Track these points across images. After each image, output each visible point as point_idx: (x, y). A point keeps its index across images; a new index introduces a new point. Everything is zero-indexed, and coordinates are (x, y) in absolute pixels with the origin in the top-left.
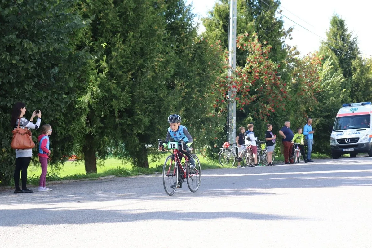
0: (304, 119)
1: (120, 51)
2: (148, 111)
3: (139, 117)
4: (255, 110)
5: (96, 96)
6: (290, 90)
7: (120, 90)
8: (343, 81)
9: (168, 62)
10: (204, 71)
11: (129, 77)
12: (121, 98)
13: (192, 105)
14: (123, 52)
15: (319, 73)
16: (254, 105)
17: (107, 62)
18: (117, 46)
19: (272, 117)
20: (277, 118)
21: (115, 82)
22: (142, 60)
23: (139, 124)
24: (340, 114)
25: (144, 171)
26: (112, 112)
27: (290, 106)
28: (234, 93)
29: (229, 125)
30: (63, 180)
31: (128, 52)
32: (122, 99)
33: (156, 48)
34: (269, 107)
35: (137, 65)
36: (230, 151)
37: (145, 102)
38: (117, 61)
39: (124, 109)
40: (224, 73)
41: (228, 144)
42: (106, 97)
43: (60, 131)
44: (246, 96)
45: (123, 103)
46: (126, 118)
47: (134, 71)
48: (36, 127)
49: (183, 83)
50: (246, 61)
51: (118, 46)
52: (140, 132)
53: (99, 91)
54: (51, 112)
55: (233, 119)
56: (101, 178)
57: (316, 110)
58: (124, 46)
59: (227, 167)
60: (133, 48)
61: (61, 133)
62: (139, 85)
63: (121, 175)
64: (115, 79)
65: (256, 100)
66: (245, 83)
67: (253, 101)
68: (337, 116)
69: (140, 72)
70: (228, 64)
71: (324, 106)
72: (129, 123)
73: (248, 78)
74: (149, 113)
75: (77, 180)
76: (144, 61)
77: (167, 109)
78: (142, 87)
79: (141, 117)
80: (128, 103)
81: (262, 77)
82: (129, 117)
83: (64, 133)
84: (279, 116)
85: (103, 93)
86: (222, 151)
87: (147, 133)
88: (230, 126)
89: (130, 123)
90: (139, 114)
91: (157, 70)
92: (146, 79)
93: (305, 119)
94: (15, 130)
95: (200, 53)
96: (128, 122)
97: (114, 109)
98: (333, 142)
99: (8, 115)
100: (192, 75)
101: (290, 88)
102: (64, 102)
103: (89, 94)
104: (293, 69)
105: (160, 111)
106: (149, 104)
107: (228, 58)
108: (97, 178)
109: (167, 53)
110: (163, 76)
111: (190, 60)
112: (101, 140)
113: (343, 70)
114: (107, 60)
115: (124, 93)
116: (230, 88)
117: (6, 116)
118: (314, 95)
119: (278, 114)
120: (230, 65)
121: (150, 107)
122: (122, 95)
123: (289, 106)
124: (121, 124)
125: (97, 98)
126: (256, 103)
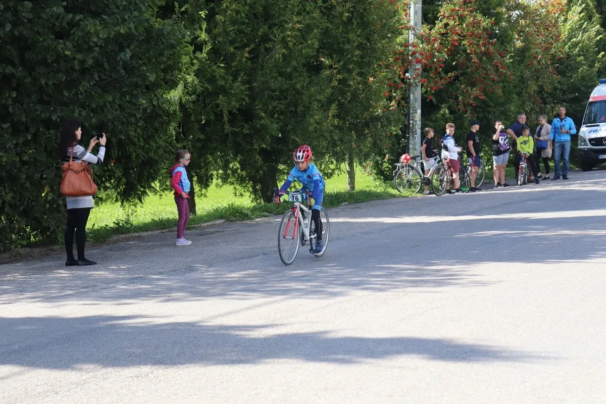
0: (535, 106)
1: (230, 14)
2: (277, 111)
3: (262, 122)
4: (454, 97)
5: (192, 89)
6: (511, 60)
7: (231, 78)
8: (601, 38)
9: (309, 28)
10: (368, 40)
11: (246, 57)
12: (233, 92)
13: (348, 98)
14: (235, 15)
15: (562, 27)
16: (451, 88)
17: (208, 31)
18: (224, 5)
19: (480, 107)
20: (490, 109)
21: (222, 65)
22: (266, 27)
23: (262, 133)
24: (596, 95)
25: (271, 209)
26: (219, 116)
27: (512, 88)
28: (418, 71)
29: (409, 124)
30: (143, 231)
31: (243, 15)
32: (235, 94)
33: (289, 6)
34: (475, 92)
35: (257, 35)
36: (413, 168)
37: (272, 98)
38: (225, 30)
39: (238, 110)
40: (401, 37)
41: (408, 157)
42: (208, 91)
43: (135, 152)
44: (438, 75)
45: (235, 100)
46: (241, 124)
47: (252, 46)
48: (99, 159)
49: (335, 65)
50: (438, 16)
51: (227, 5)
52: (264, 146)
53: (196, 82)
54: (120, 127)
55: (416, 113)
56: (202, 225)
57: (555, 89)
58: (236, 6)
59: (407, 195)
60: (251, 7)
61: (138, 156)
62: (262, 70)
63: (234, 219)
64: (222, 60)
65: (454, 80)
66: (436, 54)
67: (450, 82)
68: (590, 100)
69: (262, 47)
70: (409, 22)
71: (569, 82)
72: (246, 131)
73: (441, 44)
74: (279, 115)
75: (164, 231)
76: (269, 28)
77: (307, 108)
78: (266, 73)
79: (266, 121)
80: (243, 99)
81: (463, 42)
82: (247, 123)
83: (143, 155)
84: (492, 105)
85: (203, 83)
86: (399, 169)
87: (276, 147)
88: (411, 126)
89: (248, 132)
90: (262, 118)
91: (290, 44)
92: (273, 60)
93: (537, 106)
94: (66, 165)
95: (362, 11)
96: (244, 130)
97: (221, 111)
98: (583, 144)
99: (52, 131)
100: (349, 49)
101: (511, 57)
102: (141, 111)
103: (180, 87)
104: (517, 21)
105: (296, 111)
106: (278, 102)
107: (408, 11)
108: (196, 226)
109: (308, 13)
110: (302, 52)
111: (345, 22)
112: (202, 160)
113: (602, 18)
114: (209, 28)
115: (236, 84)
116: (410, 62)
117: (49, 134)
118: (552, 64)
119: (491, 103)
120: (412, 23)
121: (281, 106)
122: (234, 88)
123: (509, 86)
124: (234, 134)
125: (194, 93)
126: (455, 86)
